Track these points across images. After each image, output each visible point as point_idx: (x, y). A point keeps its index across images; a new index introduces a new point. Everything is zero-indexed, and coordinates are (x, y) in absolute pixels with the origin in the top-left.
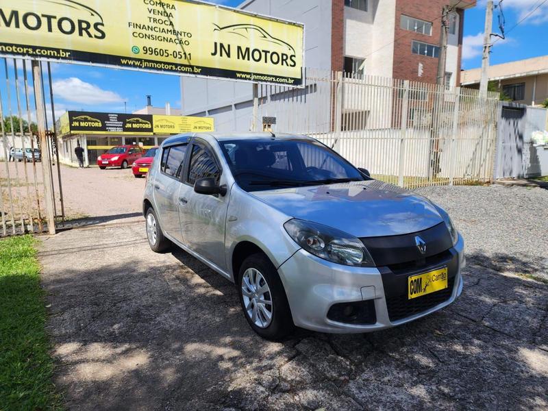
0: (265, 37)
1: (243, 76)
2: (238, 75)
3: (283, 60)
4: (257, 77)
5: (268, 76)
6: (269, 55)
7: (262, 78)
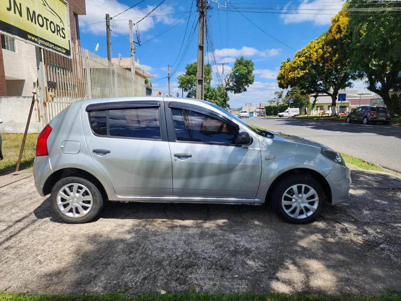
0: (45, 5)
1: (33, 38)
2: (29, 37)
3: (58, 31)
4: (43, 42)
5: (50, 43)
6: (49, 23)
7: (46, 43)
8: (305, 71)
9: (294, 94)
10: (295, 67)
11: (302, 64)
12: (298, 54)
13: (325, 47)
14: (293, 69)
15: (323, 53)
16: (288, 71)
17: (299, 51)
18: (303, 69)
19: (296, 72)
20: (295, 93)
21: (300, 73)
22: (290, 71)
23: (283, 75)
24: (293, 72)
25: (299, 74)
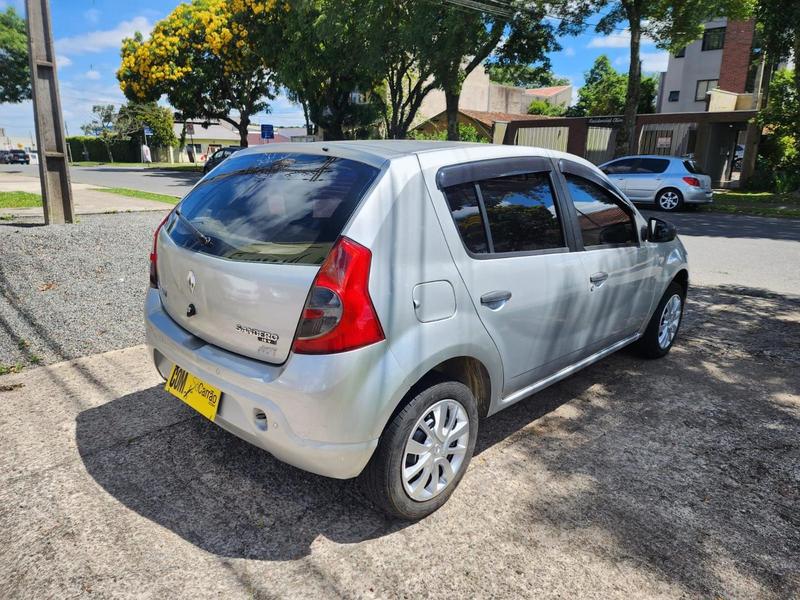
8: (185, 69)
9: (137, 114)
10: (162, 56)
11: (177, 52)
12: (162, 27)
13: (234, 25)
14: (160, 61)
15: (233, 39)
16: (148, 62)
17: (163, 20)
18: (180, 62)
19: (167, 67)
20: (140, 112)
21: (175, 71)
22: (152, 64)
23: (135, 70)
24: (160, 68)
25: (173, 73)
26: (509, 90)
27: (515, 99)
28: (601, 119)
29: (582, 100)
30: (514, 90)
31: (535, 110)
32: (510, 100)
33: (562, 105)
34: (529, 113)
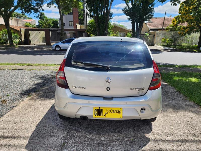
26: (17, 19)
27: (20, 22)
28: (53, 29)
29: (39, 24)
30: (19, 20)
31: (27, 26)
32: (18, 22)
33: (35, 25)
34: (25, 26)
